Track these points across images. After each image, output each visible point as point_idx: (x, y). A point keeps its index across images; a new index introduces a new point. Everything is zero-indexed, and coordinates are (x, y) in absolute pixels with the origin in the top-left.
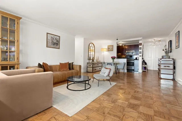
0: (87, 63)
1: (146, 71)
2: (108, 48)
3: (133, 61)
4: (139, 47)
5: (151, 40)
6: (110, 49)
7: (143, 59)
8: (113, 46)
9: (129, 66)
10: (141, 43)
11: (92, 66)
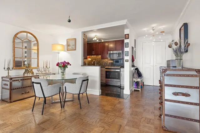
0: (2, 78)
1: (140, 90)
2: (68, 45)
3: (119, 70)
4: (125, 42)
5: (147, 30)
6: (70, 46)
7: (133, 66)
8: (75, 39)
9: (112, 80)
10: (128, 34)
11: (8, 87)
